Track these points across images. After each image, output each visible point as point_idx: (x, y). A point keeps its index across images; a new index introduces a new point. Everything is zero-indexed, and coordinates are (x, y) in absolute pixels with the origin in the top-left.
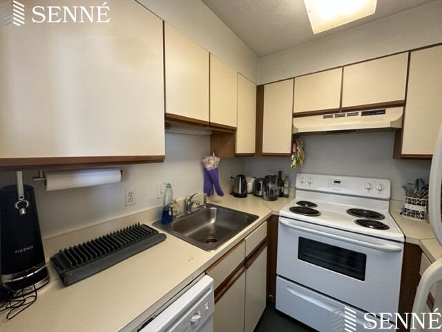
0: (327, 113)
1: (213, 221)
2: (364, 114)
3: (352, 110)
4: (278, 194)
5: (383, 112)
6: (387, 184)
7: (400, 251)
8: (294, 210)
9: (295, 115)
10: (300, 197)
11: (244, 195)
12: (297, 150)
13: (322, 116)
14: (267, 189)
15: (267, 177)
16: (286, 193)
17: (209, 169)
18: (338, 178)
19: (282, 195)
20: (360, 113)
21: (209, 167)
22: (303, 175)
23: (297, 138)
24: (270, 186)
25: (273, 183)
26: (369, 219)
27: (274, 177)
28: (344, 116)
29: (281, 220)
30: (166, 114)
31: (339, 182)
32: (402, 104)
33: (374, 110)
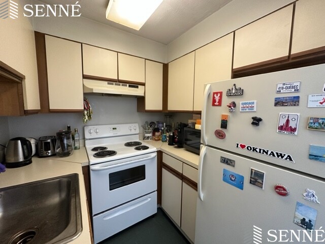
0: (110, 81)
2: (130, 86)
3: (124, 83)
5: (137, 87)
7: (155, 156)
8: (97, 156)
9: (85, 77)
11: (27, 161)
12: (89, 107)
13: (106, 82)
14: (63, 145)
16: (77, 145)
18: (114, 126)
20: (128, 85)
22: (90, 127)
27: (69, 133)
28: (120, 85)
31: (116, 129)
32: (143, 84)
33: (134, 85)
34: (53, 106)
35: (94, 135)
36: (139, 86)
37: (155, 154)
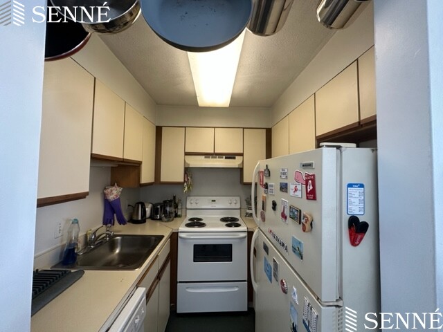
0: (207, 155)
1: (117, 251)
2: (226, 158)
3: (220, 155)
4: (174, 215)
5: (234, 158)
6: (238, 199)
7: (245, 237)
8: (188, 225)
9: (187, 154)
10: (190, 215)
11: (143, 221)
12: (188, 179)
13: (204, 157)
14: (165, 212)
15: (165, 202)
16: (179, 213)
17: (111, 200)
18: (214, 198)
19: (176, 216)
20: (224, 157)
21: (111, 197)
22: (192, 198)
23: (188, 170)
24: (168, 209)
25: (170, 206)
26: (231, 222)
27: (171, 201)
28: (216, 158)
29: (180, 235)
30: (91, 154)
31: (215, 201)
32: (242, 155)
33: (230, 156)
34: (164, 179)
35: (194, 206)
36: (237, 157)
37: (245, 234)
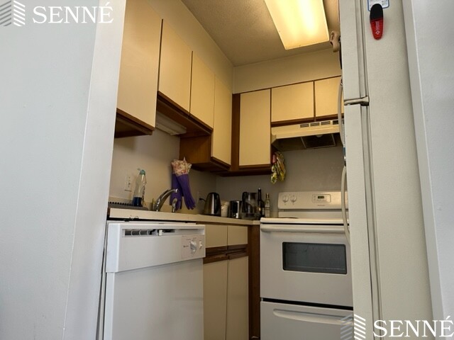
0: (304, 122)
2: (334, 123)
3: (325, 119)
9: (274, 125)
12: (277, 160)
13: (299, 125)
17: (180, 174)
18: (321, 194)
20: (331, 121)
21: (179, 171)
22: (285, 193)
28: (318, 124)
29: (262, 226)
30: (158, 91)
35: (289, 205)
